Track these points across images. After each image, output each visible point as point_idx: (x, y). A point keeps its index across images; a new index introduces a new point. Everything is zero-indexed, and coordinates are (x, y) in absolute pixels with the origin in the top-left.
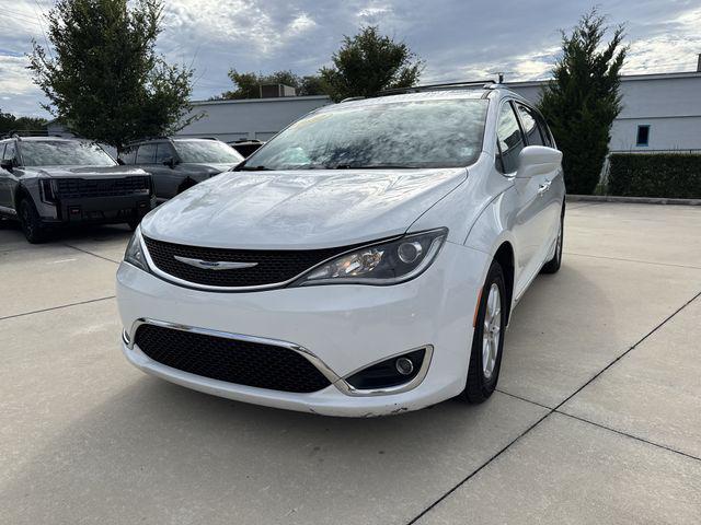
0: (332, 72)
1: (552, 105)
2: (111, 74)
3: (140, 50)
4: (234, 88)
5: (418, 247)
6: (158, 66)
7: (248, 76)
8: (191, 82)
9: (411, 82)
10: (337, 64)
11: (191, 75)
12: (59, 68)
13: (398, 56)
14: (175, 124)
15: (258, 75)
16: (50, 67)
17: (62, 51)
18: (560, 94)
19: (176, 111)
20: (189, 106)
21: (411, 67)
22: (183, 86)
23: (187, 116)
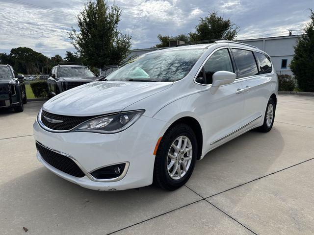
0: (195, 34)
1: (304, 47)
2: (99, 39)
3: (111, 29)
4: (160, 43)
5: (127, 118)
6: (119, 35)
7: (166, 38)
8: (131, 41)
9: (233, 37)
10: (198, 30)
11: (131, 38)
12: (81, 37)
13: (226, 25)
14: (124, 60)
15: (170, 37)
16: (78, 37)
17: (82, 31)
18: (309, 41)
19: (125, 54)
20: (130, 52)
21: (232, 30)
22: (128, 43)
23: (130, 56)
